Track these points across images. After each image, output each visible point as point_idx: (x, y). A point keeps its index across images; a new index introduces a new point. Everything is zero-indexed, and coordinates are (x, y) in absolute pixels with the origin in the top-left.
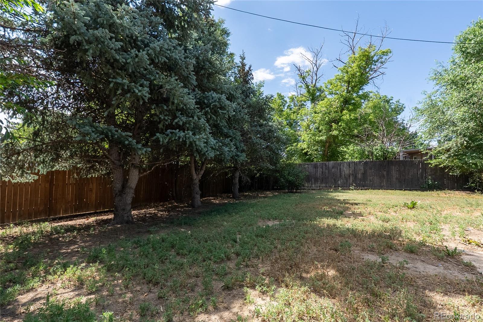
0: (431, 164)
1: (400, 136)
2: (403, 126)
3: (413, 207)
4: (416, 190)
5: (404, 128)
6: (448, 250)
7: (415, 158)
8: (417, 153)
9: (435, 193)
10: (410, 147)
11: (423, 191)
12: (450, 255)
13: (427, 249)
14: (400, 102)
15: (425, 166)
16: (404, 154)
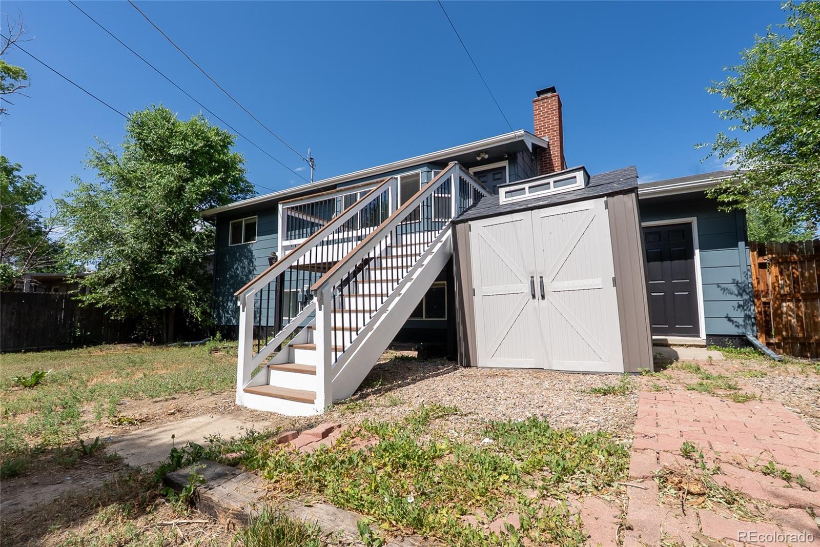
0: (82, 302)
1: (28, 245)
2: (39, 229)
3: (37, 383)
4: (51, 349)
5: (39, 232)
6: (84, 446)
7: (56, 291)
8: (59, 282)
9: (83, 352)
10: (48, 268)
11: (64, 349)
12: (87, 454)
13: (49, 457)
14: (36, 181)
15: (72, 305)
16: (31, 282)
